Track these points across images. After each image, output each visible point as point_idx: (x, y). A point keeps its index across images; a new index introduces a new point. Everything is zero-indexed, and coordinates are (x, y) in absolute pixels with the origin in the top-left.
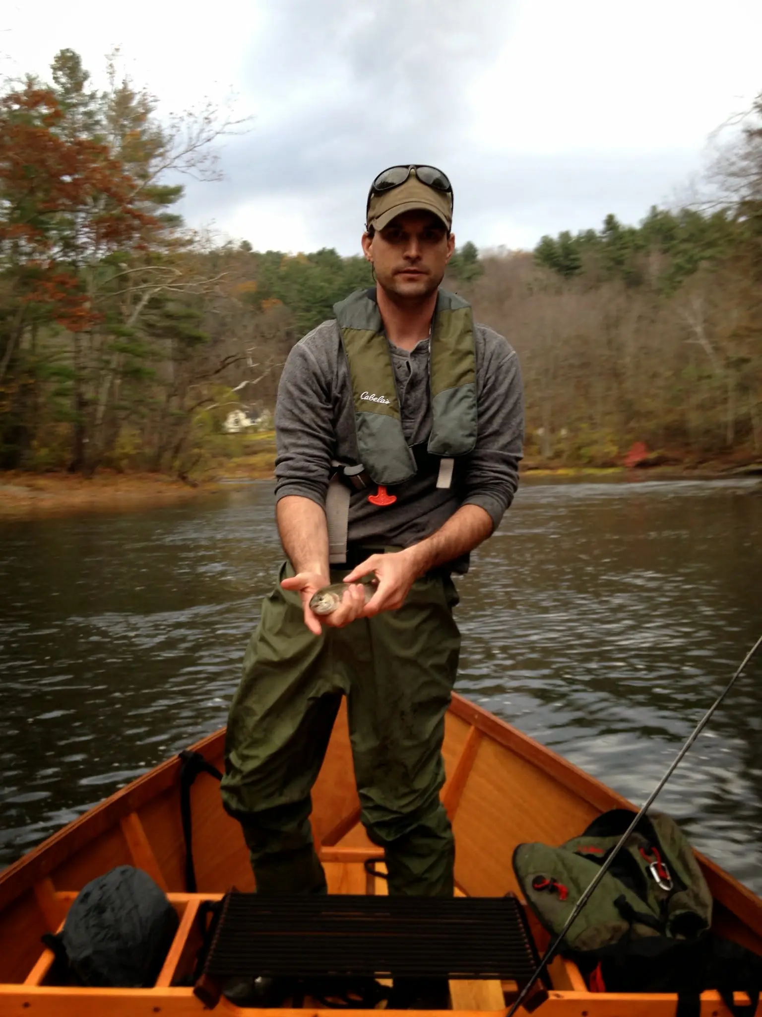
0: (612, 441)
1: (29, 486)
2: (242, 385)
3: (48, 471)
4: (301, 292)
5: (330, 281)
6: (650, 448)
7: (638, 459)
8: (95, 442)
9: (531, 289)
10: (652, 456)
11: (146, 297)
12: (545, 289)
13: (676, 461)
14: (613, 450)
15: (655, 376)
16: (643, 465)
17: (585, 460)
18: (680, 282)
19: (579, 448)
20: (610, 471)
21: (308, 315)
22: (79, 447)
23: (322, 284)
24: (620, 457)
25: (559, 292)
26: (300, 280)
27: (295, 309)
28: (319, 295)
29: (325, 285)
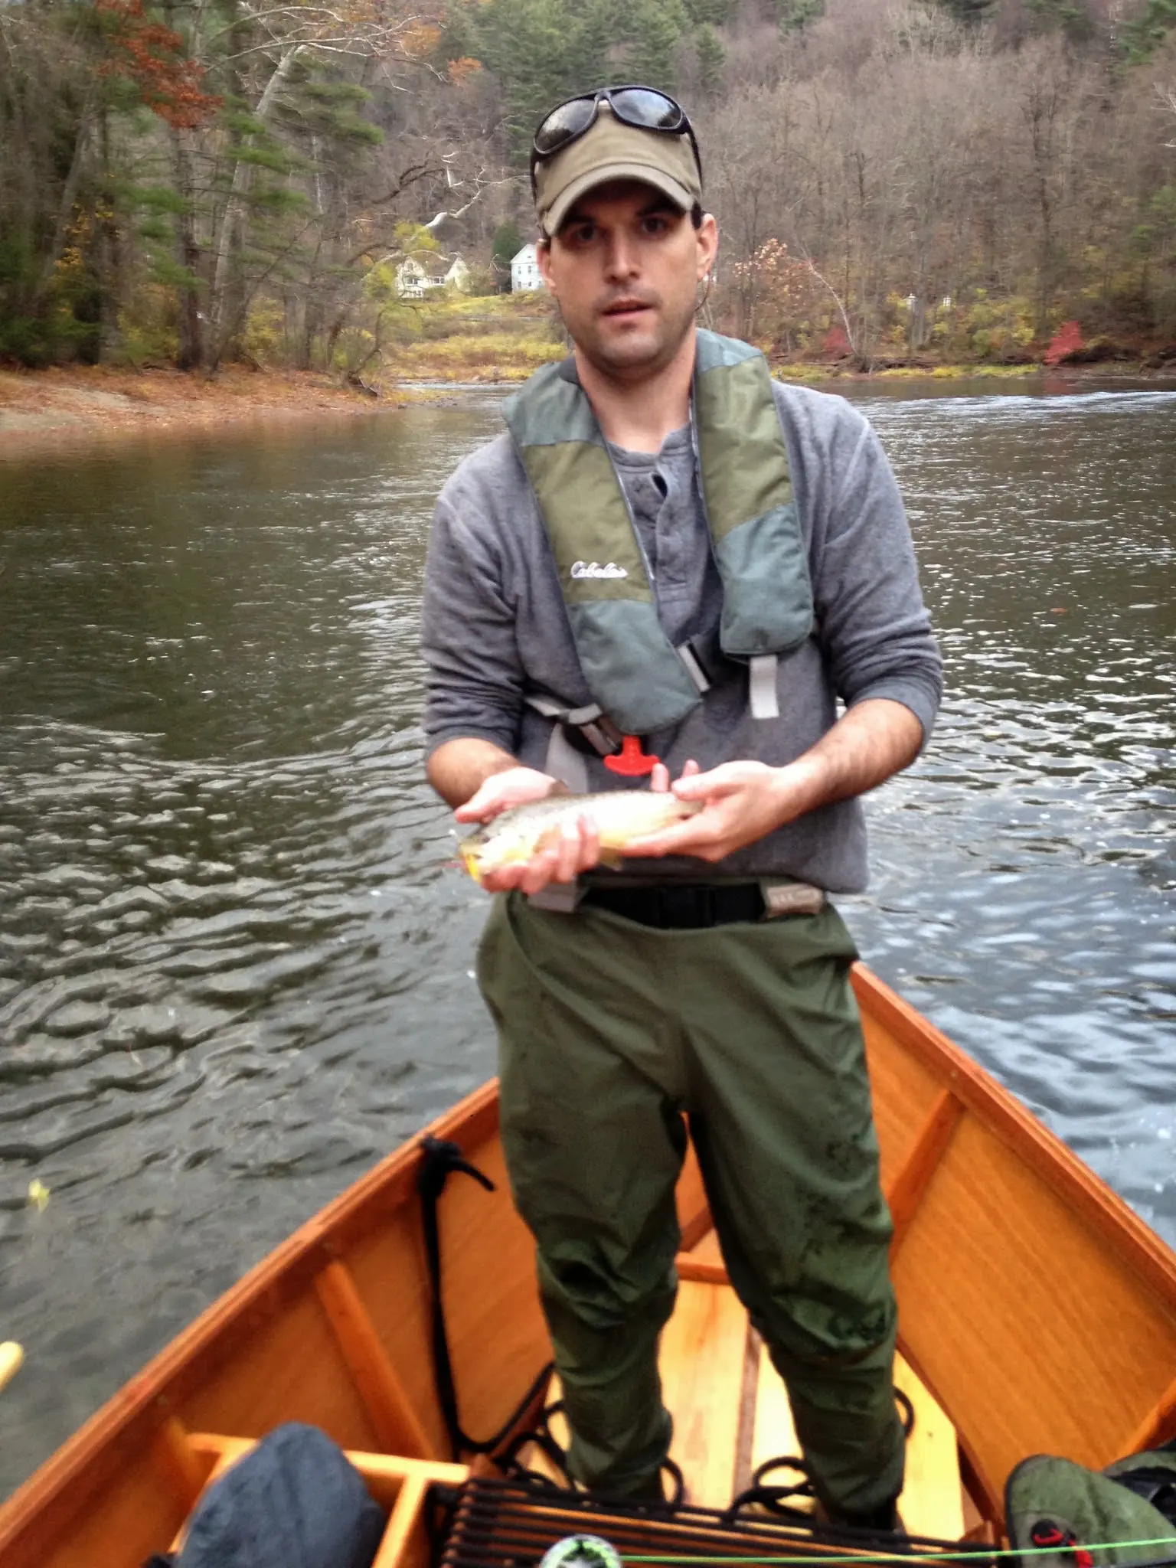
0: (1025, 318)
1: (126, 393)
2: (438, 219)
3: (147, 366)
4: (516, 45)
5: (564, 27)
6: (1087, 331)
7: (1067, 350)
8: (212, 320)
9: (905, 43)
10: (1091, 345)
11: (284, 63)
12: (928, 43)
13: (1130, 355)
14: (1026, 333)
15: (1105, 204)
16: (1075, 360)
17: (980, 351)
18: (1160, 36)
19: (972, 331)
20: (1019, 371)
21: (527, 89)
22: (192, 329)
23: (551, 30)
24: (1036, 346)
25: (953, 49)
26: (514, 24)
27: (503, 77)
28: (545, 49)
29: (556, 32)
